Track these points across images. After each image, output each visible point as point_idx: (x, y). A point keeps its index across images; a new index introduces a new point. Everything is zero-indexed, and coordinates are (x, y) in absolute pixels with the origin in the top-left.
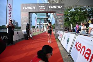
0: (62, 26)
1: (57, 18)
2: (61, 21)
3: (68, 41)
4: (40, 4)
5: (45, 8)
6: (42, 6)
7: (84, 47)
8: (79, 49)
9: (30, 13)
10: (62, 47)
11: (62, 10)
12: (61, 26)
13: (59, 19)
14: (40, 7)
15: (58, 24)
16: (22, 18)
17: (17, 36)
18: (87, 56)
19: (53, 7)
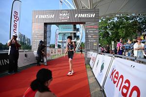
1: (87, 32)
2: (93, 36)
3: (102, 67)
5: (68, 17)
6: (64, 14)
7: (122, 77)
8: (115, 80)
10: (94, 77)
11: (96, 20)
12: (94, 44)
13: (91, 33)
15: (90, 41)
16: (33, 32)
17: (25, 60)
18: (125, 91)
19: (82, 15)
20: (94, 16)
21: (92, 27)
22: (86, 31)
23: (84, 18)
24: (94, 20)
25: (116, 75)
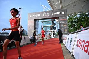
0: (66, 30)
2: (64, 25)
4: (44, 12)
5: (48, 15)
6: (46, 14)
8: (80, 45)
9: (35, 20)
11: (65, 15)
13: (63, 23)
14: (44, 14)
15: (62, 28)
16: (28, 25)
17: (24, 41)
19: (56, 13)
20: (64, 13)
21: (63, 19)
22: (59, 22)
23: (58, 15)
24: (64, 15)
25: (80, 42)
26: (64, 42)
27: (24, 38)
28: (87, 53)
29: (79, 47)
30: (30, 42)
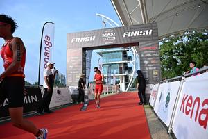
0: (156, 73)
1: (142, 55)
2: (152, 62)
3: (168, 100)
5: (114, 38)
6: (109, 34)
8: (188, 108)
9: (84, 49)
11: (154, 38)
12: (154, 73)
13: (149, 57)
15: (147, 68)
16: (68, 61)
17: (57, 97)
18: (203, 117)
19: (133, 33)
20: (150, 33)
21: (149, 48)
22: (140, 55)
23: (136, 37)
24: (150, 38)
25: (188, 102)
26: (151, 101)
27: (58, 92)
28: (205, 128)
29: (187, 113)
30: (71, 101)
